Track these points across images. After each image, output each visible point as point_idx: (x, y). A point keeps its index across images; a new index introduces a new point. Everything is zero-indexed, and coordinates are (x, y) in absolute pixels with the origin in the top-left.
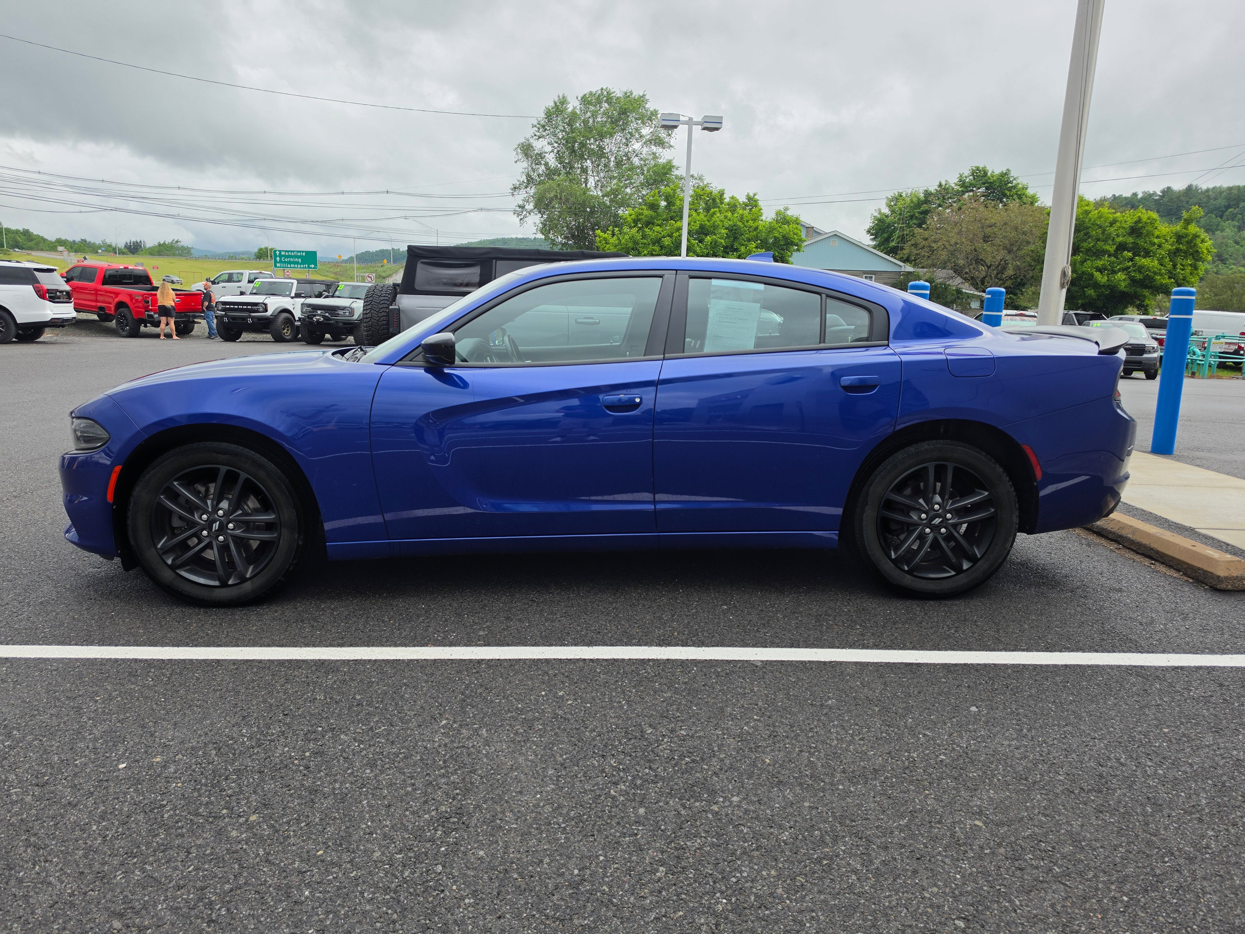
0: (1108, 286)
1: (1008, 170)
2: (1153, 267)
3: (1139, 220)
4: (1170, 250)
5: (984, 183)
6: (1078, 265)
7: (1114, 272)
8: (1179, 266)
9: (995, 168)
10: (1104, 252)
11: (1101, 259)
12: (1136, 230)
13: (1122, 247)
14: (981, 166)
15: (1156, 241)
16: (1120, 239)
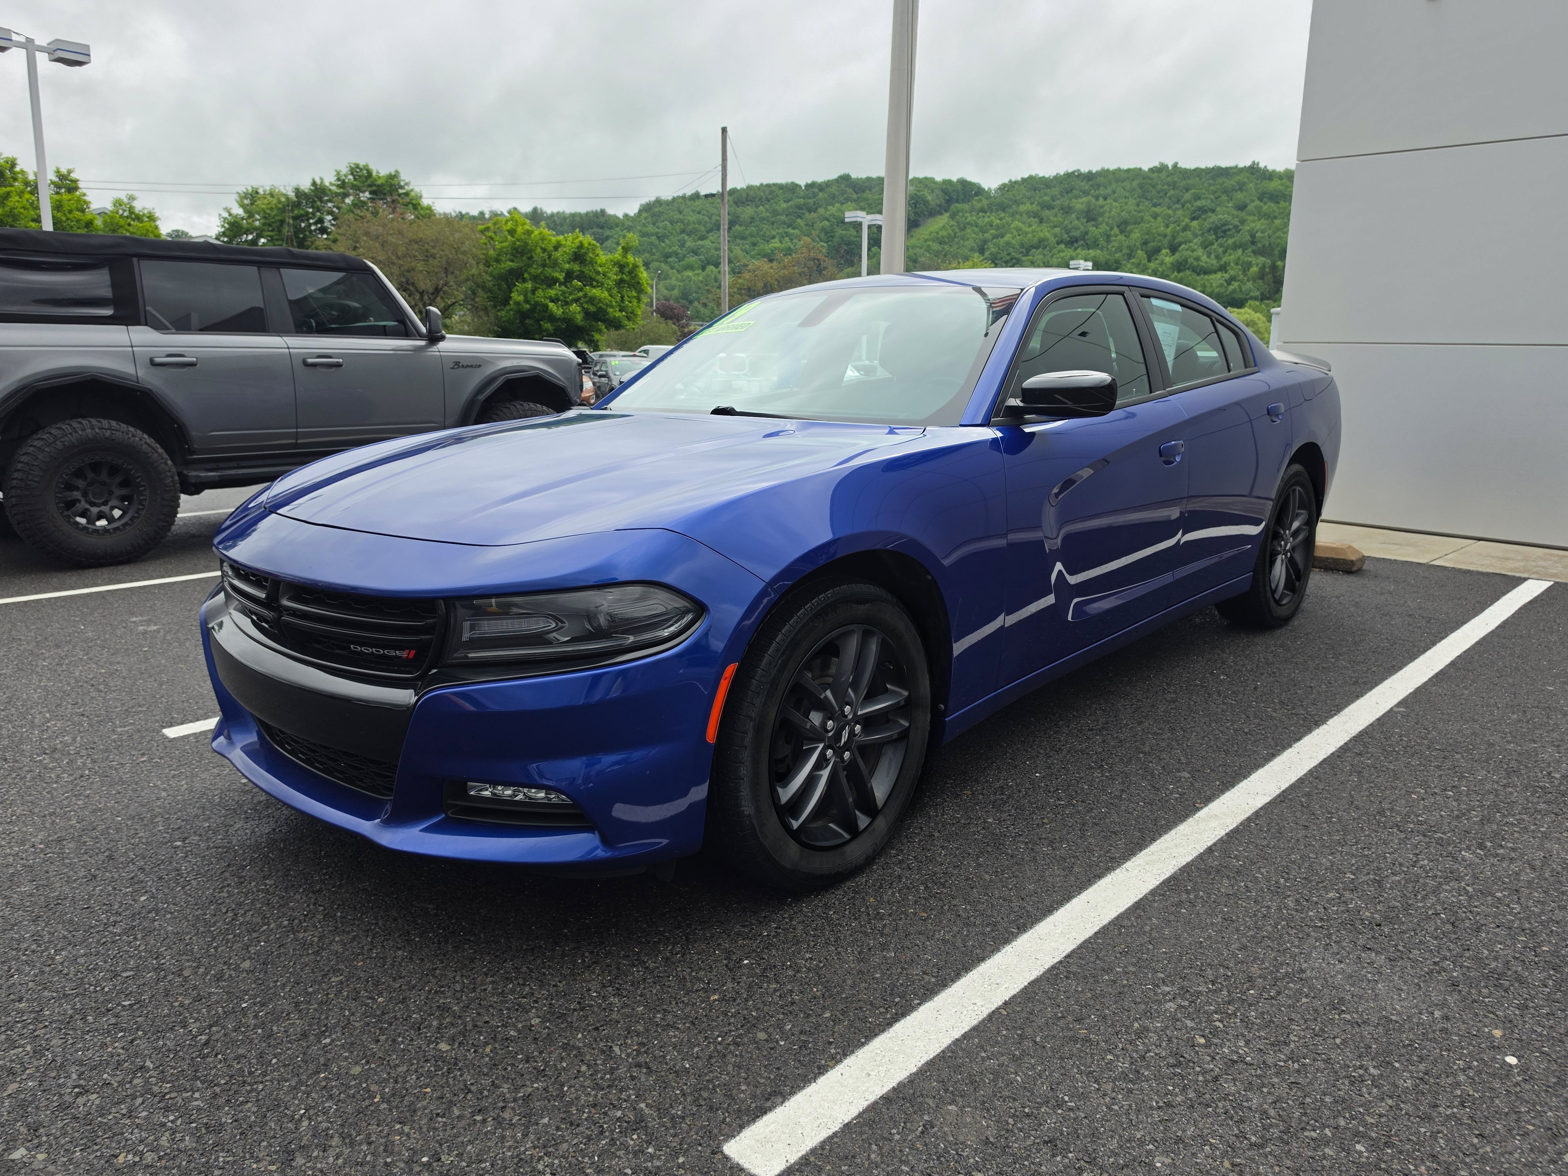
0: (564, 319)
1: (396, 171)
2: (605, 298)
3: (581, 246)
4: (615, 281)
5: (370, 186)
6: (529, 294)
7: (567, 303)
8: (626, 298)
9: (381, 169)
10: (555, 281)
11: (552, 289)
12: (579, 256)
13: (569, 275)
14: (362, 163)
15: (600, 269)
16: (567, 266)
